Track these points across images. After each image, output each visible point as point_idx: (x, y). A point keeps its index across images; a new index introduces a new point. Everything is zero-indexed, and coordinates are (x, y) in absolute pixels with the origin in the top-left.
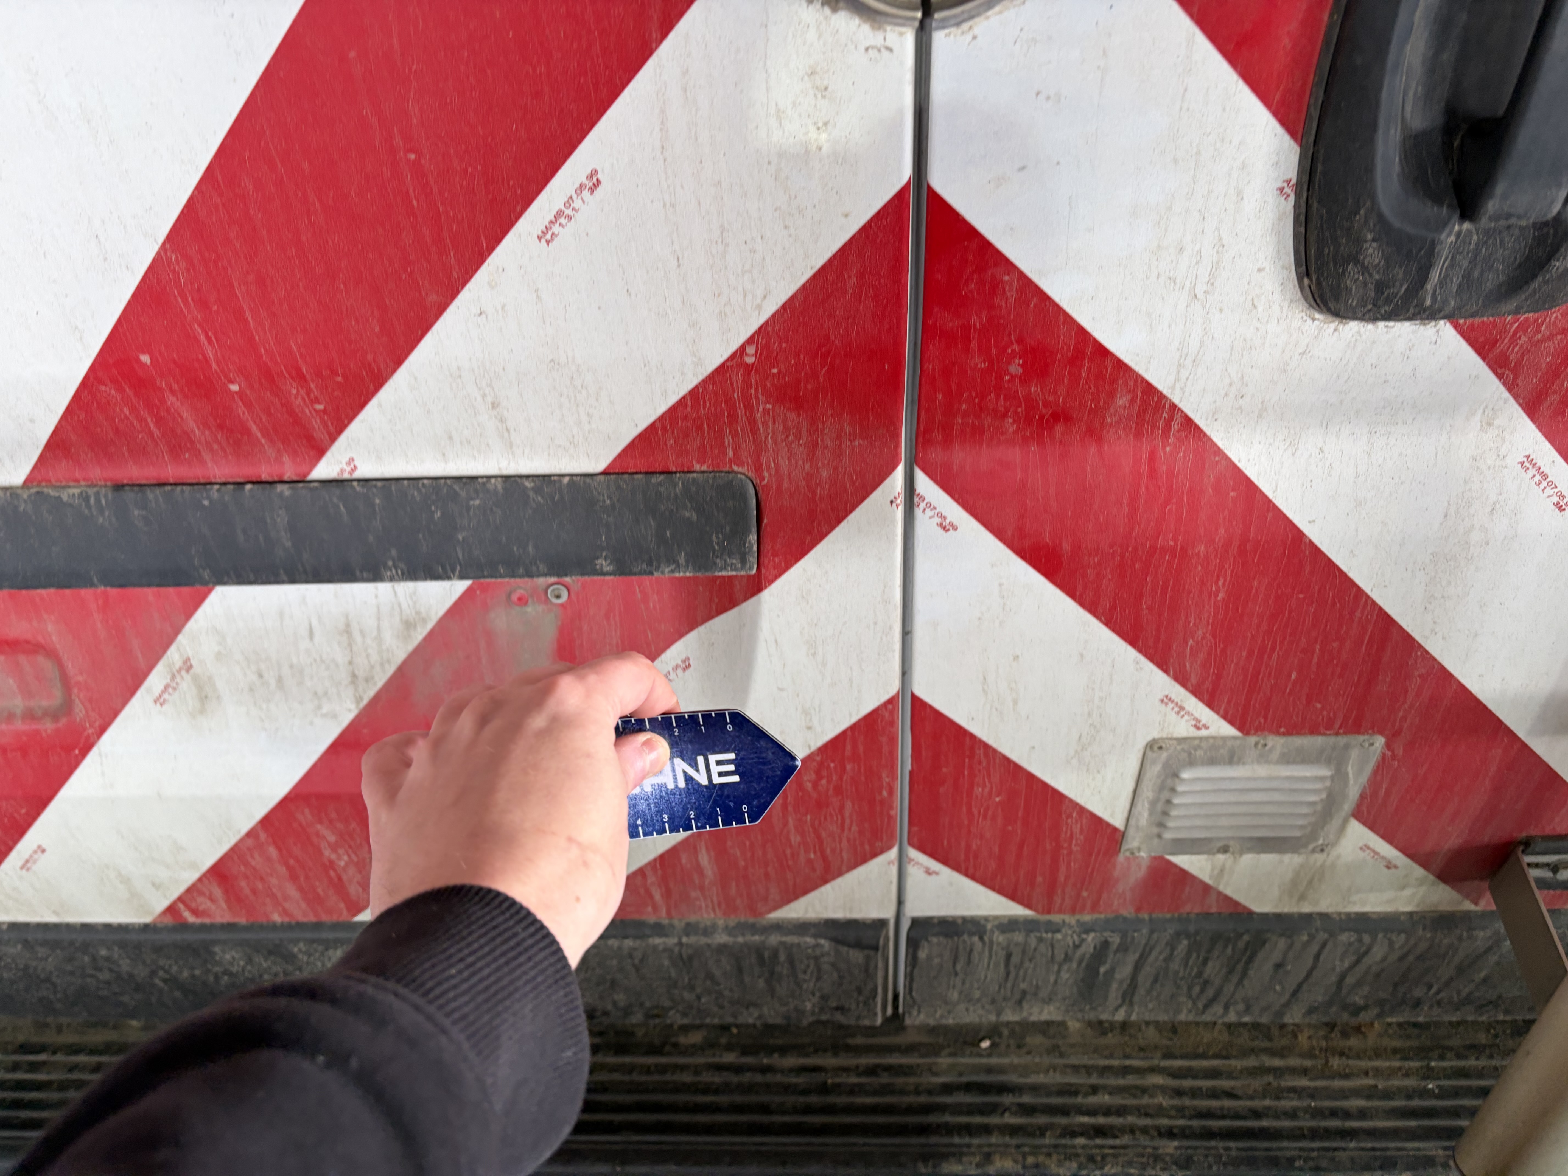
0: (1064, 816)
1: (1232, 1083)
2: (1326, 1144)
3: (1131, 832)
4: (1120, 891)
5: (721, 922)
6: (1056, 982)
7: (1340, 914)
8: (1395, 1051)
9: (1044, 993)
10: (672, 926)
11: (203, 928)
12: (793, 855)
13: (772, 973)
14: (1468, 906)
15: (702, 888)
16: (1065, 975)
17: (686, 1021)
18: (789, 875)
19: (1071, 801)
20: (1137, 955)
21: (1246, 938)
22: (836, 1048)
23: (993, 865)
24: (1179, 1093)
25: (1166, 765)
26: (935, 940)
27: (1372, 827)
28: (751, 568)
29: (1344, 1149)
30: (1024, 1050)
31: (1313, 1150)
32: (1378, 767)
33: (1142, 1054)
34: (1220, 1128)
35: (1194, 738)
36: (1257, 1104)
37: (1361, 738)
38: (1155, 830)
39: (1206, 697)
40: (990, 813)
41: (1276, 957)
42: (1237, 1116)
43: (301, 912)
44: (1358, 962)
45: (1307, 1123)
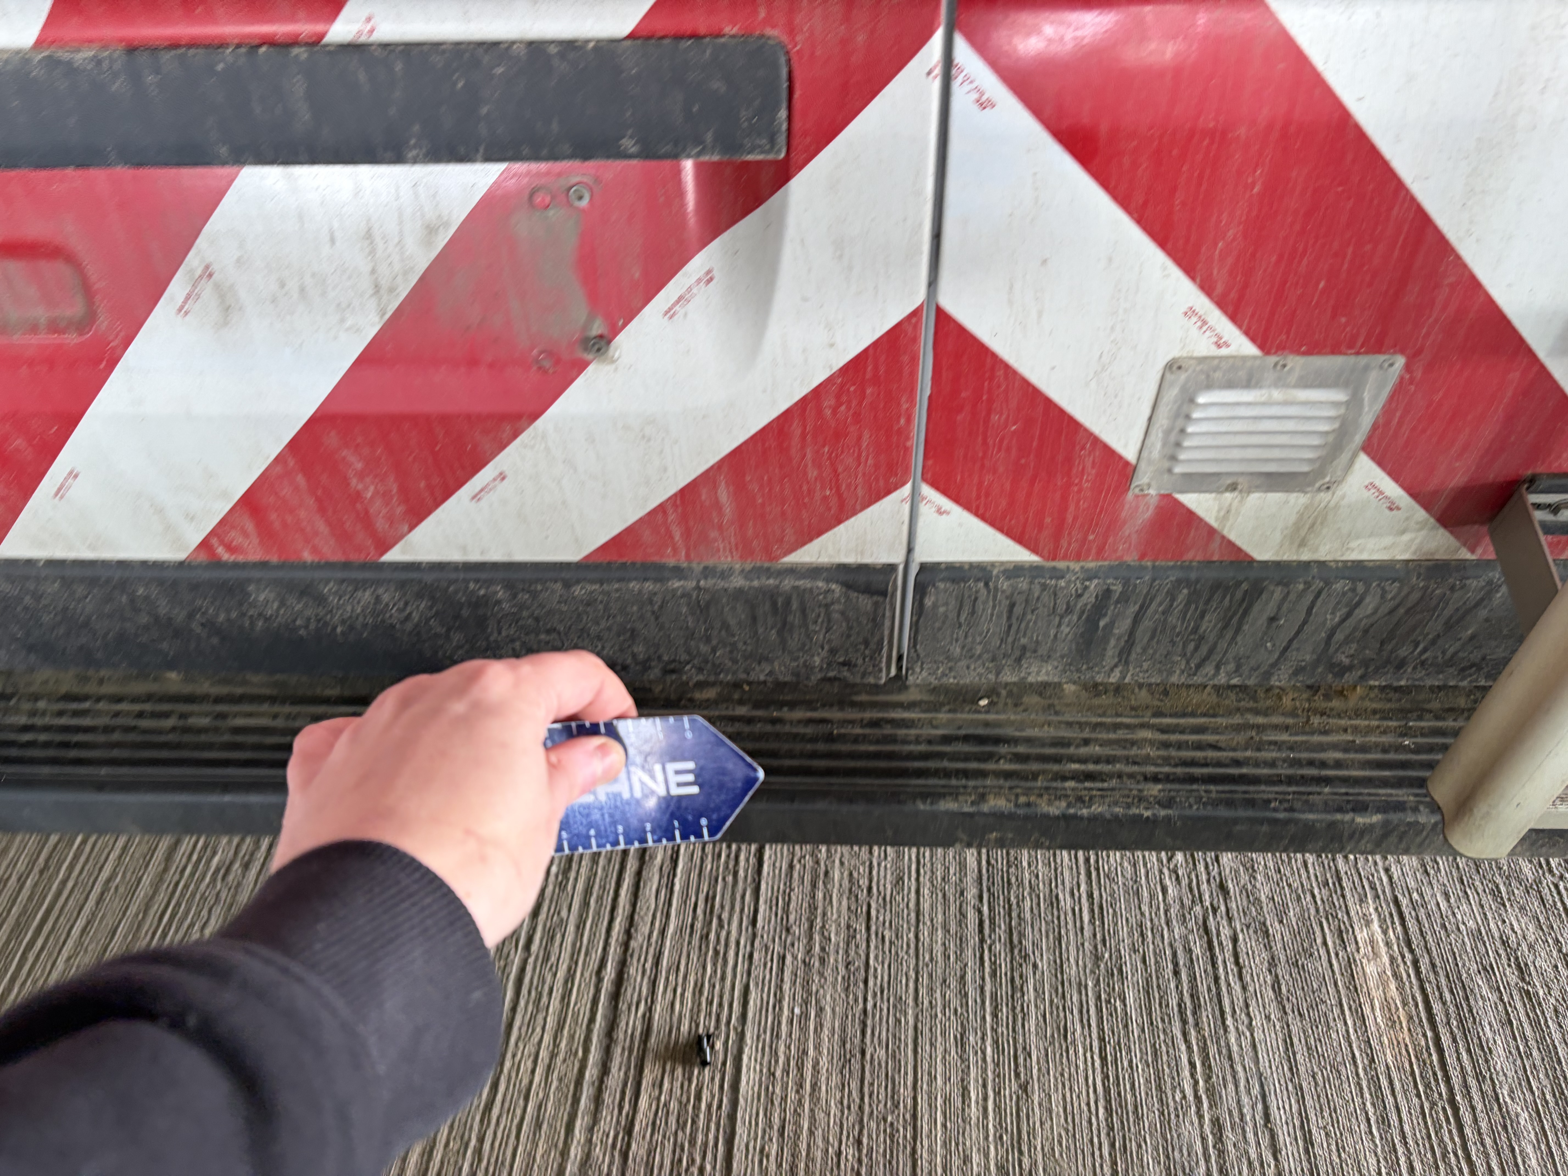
0: (1077, 448)
1: (1217, 737)
2: (1302, 789)
3: (1143, 466)
4: (1127, 533)
5: (737, 566)
6: (1056, 636)
7: (1337, 562)
8: (1375, 712)
9: (1043, 650)
10: (690, 569)
11: (236, 566)
12: (809, 491)
13: (785, 623)
14: (1465, 554)
15: (720, 527)
16: (1065, 629)
17: (701, 677)
18: (805, 514)
19: (1086, 430)
20: (1137, 607)
21: (1245, 586)
22: (842, 703)
23: (1004, 503)
24: (1166, 745)
25: (1184, 389)
26: (941, 585)
27: (1380, 463)
28: (779, 151)
29: (1319, 794)
30: (1021, 708)
31: (1289, 794)
32: (1395, 391)
33: (1133, 713)
34: (1202, 775)
35: (1213, 358)
36: (1239, 755)
37: (1381, 358)
38: (1167, 464)
39: (1231, 309)
40: (1005, 443)
41: (1270, 610)
42: (1219, 764)
43: (331, 552)
44: (1349, 615)
45: (1284, 771)
